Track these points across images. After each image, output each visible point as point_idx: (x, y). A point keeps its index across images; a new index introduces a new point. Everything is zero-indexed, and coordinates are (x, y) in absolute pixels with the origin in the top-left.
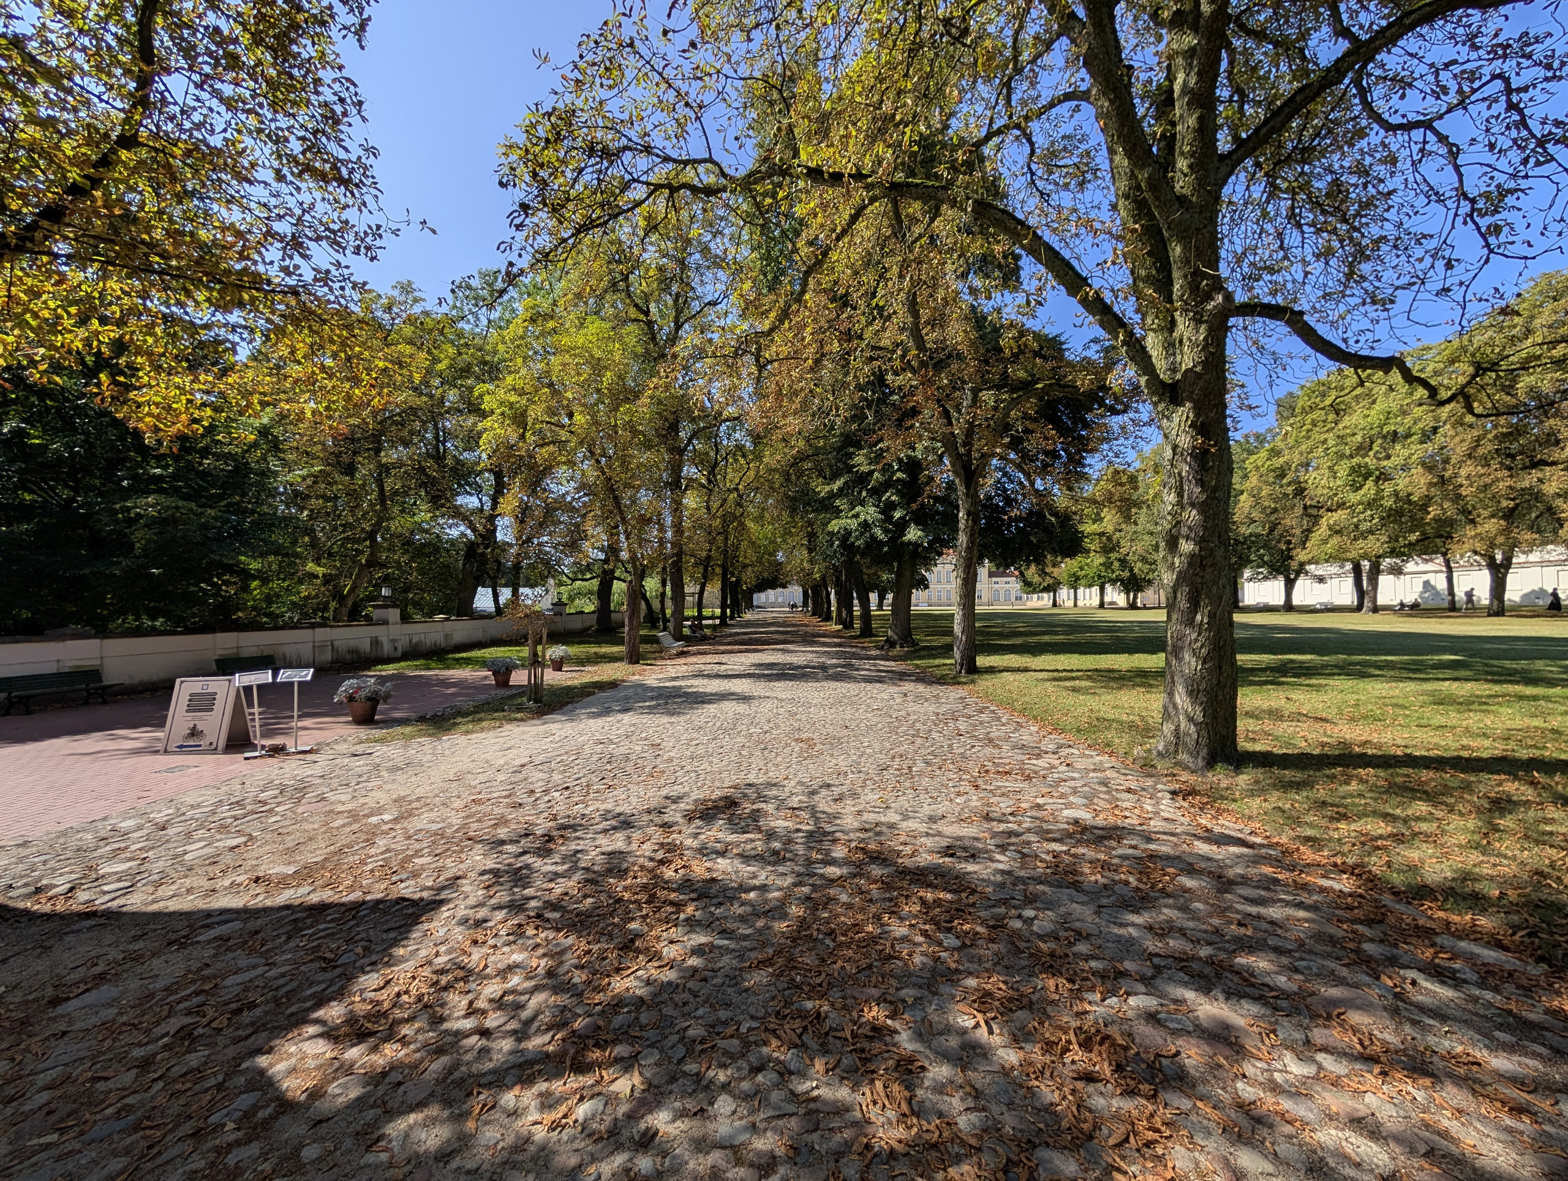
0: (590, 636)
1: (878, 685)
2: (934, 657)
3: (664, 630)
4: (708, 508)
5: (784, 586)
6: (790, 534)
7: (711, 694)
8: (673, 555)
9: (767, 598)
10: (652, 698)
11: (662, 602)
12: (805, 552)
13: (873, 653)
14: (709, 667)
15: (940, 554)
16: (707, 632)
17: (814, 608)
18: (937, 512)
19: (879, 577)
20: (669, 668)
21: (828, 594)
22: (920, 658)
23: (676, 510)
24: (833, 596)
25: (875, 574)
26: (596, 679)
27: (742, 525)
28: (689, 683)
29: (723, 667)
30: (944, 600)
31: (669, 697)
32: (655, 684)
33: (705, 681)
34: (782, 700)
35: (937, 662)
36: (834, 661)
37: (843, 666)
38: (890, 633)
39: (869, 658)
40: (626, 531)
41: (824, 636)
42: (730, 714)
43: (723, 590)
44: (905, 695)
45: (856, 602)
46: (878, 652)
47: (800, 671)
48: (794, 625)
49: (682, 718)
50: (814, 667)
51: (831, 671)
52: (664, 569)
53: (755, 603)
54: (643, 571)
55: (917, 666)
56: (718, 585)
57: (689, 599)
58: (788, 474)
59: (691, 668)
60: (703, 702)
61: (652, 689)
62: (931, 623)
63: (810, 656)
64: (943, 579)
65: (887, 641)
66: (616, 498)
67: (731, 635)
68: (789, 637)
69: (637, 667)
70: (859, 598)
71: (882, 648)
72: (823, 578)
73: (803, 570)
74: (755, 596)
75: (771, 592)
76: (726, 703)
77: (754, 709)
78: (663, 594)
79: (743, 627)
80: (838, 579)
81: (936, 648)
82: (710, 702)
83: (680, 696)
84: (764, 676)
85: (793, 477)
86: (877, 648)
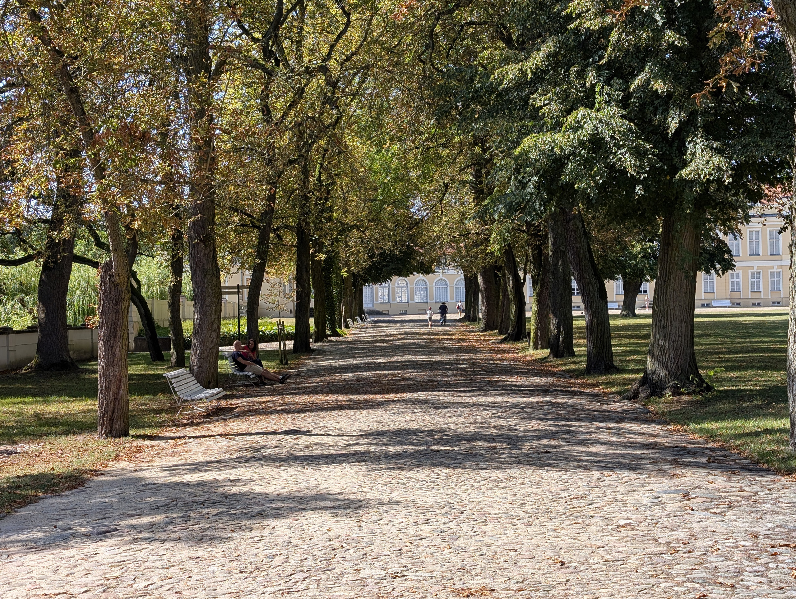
0: (25, 378)
1: (627, 475)
2: (746, 414)
3: (180, 363)
4: (266, 110)
5: (426, 269)
6: (438, 160)
7: (279, 498)
8: (196, 209)
9: (392, 294)
10: (156, 509)
11: (174, 307)
12: (469, 197)
13: (617, 406)
14: (273, 440)
15: (756, 197)
16: (270, 366)
17: (489, 314)
18: (749, 109)
19: (624, 248)
20: (192, 445)
21: (519, 285)
22: (718, 416)
23: (200, 114)
24: (528, 290)
25: (617, 240)
26: (39, 468)
27: (337, 141)
28: (232, 474)
29: (303, 440)
30: (766, 293)
31: (190, 505)
32: (162, 477)
33: (267, 471)
34: (425, 509)
35: (752, 425)
36: (534, 424)
37: (552, 435)
38: (651, 365)
39: (607, 417)
40: (96, 161)
41: (511, 371)
42: (320, 539)
43: (300, 279)
44: (686, 496)
45: (577, 300)
46: (626, 405)
47: (463, 446)
48: (448, 350)
49: (218, 549)
50: (491, 438)
51: (526, 447)
52: (177, 238)
53: (367, 305)
54: (134, 244)
55: (712, 435)
56: (291, 269)
57: (230, 299)
58: (432, 34)
59: (236, 443)
60: (261, 515)
61: (155, 487)
62: (740, 343)
63: (483, 415)
64: (764, 248)
65: (645, 381)
66: (73, 91)
67: (318, 372)
68: (436, 375)
69: (126, 443)
70: (583, 292)
71: (634, 397)
72: (508, 252)
73: (465, 235)
74: (367, 290)
75: (398, 282)
76: (310, 515)
77: (367, 527)
78: (176, 290)
79: (344, 355)
80: (539, 251)
81: (750, 395)
82: (277, 514)
83: (214, 503)
84: (388, 457)
85: (443, 42)
86: (624, 395)
